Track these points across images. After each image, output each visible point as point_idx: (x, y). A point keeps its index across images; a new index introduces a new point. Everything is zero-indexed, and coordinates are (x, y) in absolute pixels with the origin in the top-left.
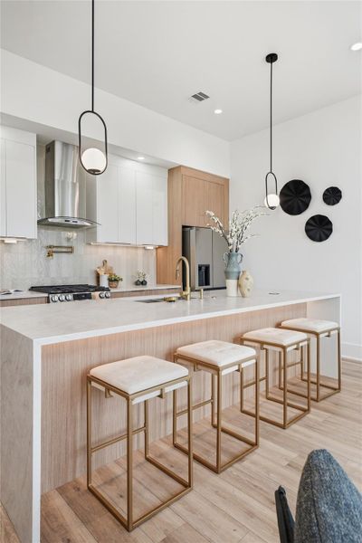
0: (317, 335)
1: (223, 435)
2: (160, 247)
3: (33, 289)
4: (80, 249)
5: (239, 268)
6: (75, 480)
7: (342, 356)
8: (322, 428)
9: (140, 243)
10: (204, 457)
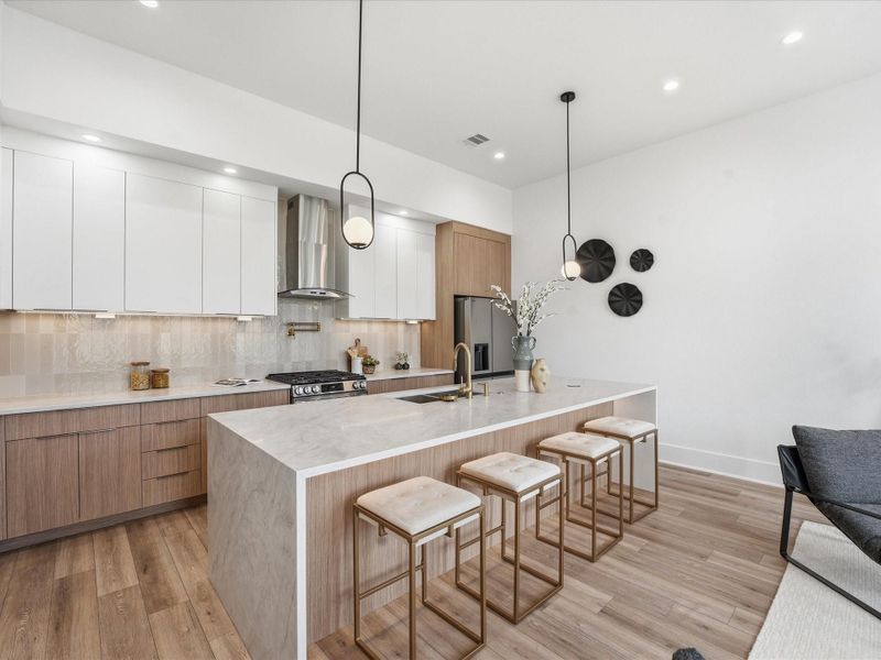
0: (630, 440)
1: (521, 573)
2: (425, 321)
3: (271, 377)
4: (328, 325)
5: (532, 356)
6: (338, 631)
7: (660, 460)
8: (639, 560)
9: (401, 317)
10: (496, 601)
